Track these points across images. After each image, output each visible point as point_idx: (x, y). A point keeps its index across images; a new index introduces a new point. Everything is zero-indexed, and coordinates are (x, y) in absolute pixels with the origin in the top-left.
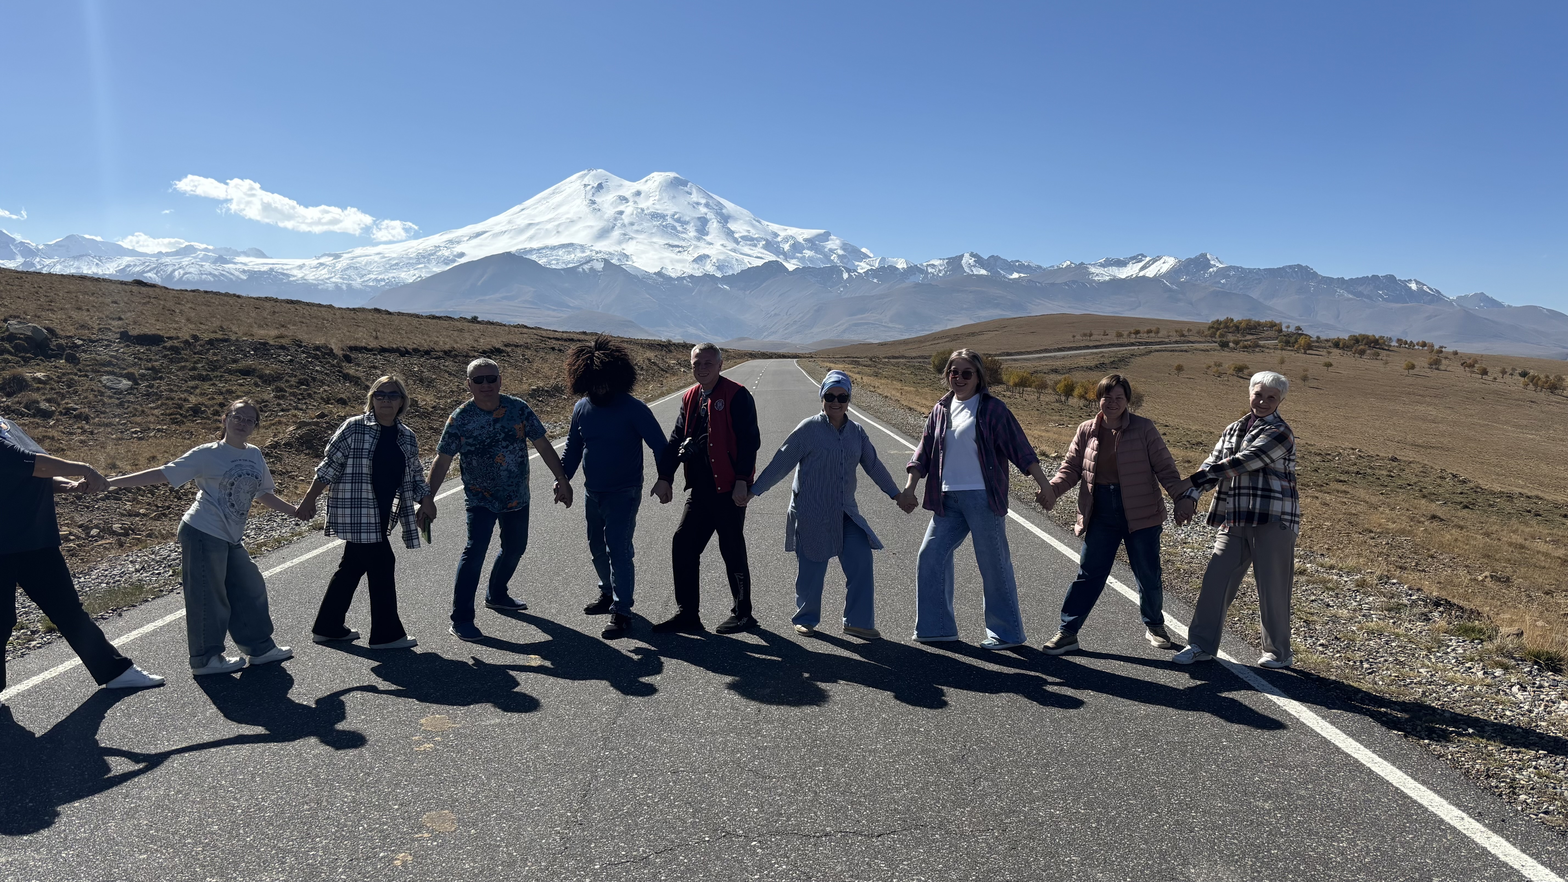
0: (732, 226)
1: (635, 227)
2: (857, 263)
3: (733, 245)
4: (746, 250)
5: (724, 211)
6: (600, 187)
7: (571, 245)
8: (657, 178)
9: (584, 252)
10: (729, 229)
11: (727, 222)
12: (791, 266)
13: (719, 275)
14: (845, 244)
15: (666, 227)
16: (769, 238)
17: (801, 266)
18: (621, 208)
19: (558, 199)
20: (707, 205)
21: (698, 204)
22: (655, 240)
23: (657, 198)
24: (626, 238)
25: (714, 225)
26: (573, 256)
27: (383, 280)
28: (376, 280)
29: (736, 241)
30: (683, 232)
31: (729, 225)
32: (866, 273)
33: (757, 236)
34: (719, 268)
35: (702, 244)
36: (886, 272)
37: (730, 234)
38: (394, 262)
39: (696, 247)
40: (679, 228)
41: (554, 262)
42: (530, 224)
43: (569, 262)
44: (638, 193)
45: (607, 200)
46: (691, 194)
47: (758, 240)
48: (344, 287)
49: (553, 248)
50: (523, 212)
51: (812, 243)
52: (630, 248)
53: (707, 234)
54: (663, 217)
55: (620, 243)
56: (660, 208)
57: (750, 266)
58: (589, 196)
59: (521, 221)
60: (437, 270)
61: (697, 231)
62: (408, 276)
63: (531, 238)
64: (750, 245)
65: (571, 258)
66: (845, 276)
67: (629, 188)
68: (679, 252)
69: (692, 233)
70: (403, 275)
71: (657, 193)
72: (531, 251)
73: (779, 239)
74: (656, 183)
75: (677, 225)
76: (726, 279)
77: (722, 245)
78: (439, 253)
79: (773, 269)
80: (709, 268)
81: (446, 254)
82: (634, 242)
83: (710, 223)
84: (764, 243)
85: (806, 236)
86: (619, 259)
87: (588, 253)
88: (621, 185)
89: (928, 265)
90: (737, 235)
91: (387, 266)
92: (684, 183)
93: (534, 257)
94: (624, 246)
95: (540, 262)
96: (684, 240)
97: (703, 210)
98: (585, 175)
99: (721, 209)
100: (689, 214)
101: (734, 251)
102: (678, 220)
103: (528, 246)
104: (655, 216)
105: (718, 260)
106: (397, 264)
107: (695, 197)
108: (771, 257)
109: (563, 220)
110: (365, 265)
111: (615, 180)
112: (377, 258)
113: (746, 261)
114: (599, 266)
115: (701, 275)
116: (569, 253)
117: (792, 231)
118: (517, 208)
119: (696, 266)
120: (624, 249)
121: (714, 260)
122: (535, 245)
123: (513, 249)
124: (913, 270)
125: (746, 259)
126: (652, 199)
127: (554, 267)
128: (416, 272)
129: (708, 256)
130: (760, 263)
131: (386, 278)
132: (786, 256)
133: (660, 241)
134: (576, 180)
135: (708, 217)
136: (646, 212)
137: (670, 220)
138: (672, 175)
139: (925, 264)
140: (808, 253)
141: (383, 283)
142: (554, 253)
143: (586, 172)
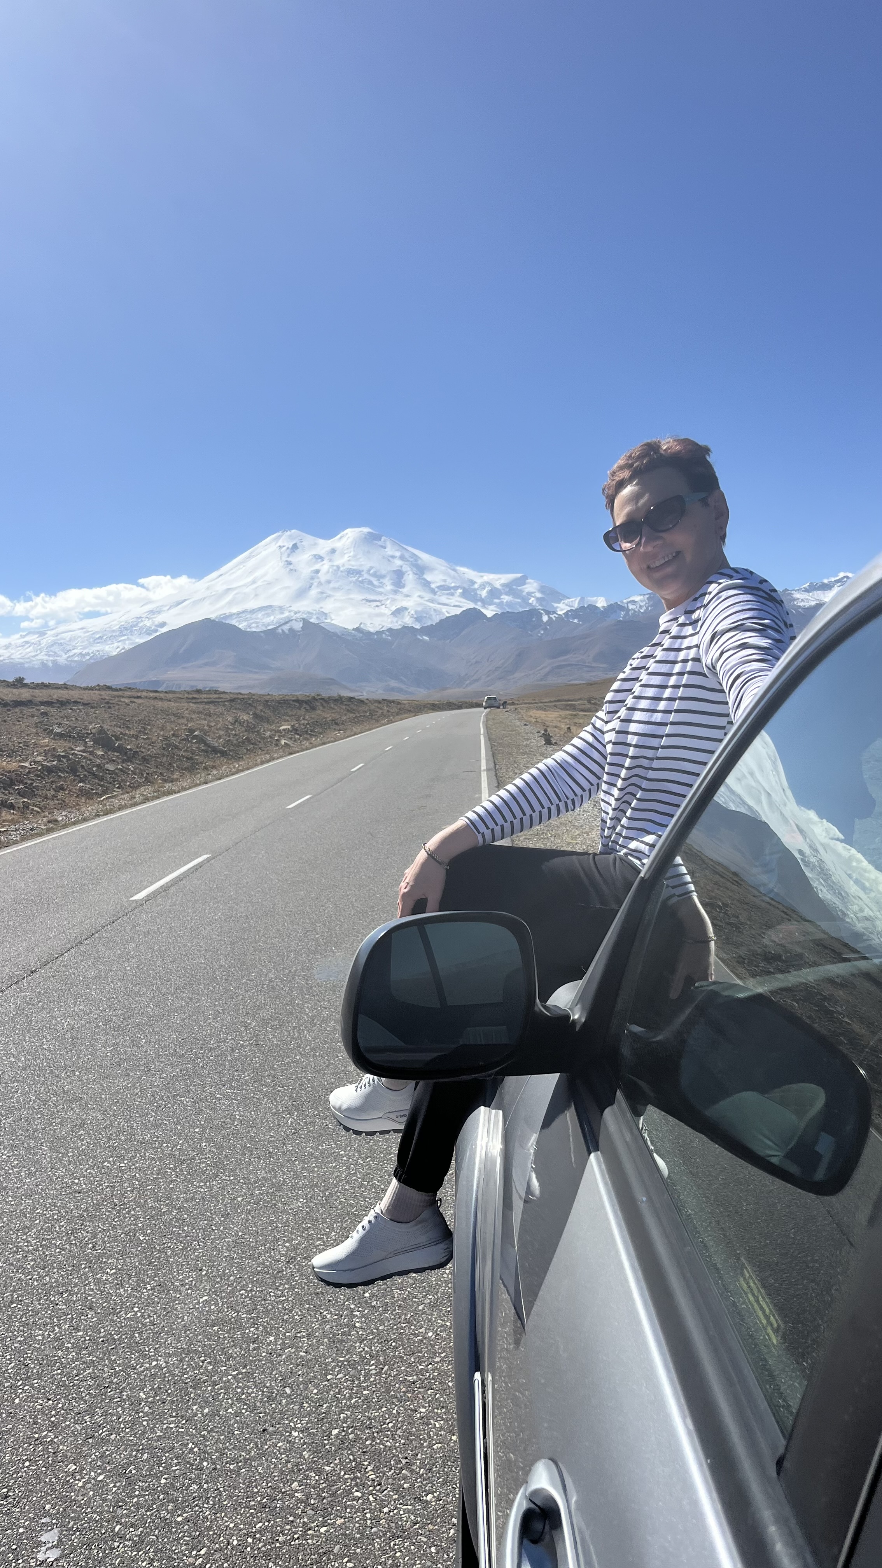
0: (428, 577)
1: (331, 585)
2: (556, 605)
3: (428, 596)
4: (444, 599)
5: (419, 562)
6: (295, 547)
7: (270, 606)
8: (350, 534)
9: (283, 613)
10: (425, 580)
11: (423, 573)
12: (489, 612)
13: (418, 626)
14: (542, 587)
15: (362, 582)
16: (466, 586)
17: (499, 611)
18: (317, 567)
19: (253, 561)
20: (402, 558)
21: (393, 557)
22: (352, 596)
23: (352, 554)
24: (323, 596)
25: (410, 578)
26: (272, 618)
27: (88, 654)
28: (81, 654)
29: (433, 592)
30: (379, 587)
31: (425, 576)
32: (566, 614)
33: (453, 585)
34: (418, 619)
35: (399, 597)
36: (587, 612)
37: (426, 584)
38: (98, 636)
39: (394, 600)
40: (376, 583)
41: (254, 625)
42: (229, 589)
43: (269, 624)
44: (333, 551)
45: (302, 559)
46: (385, 548)
47: (456, 588)
48: (50, 664)
49: (253, 611)
50: (220, 578)
51: (511, 588)
52: (328, 606)
53: (403, 587)
54: (359, 572)
55: (318, 600)
56: (354, 565)
57: (448, 615)
58: (284, 558)
59: (220, 587)
60: (140, 640)
61: (393, 584)
62: (113, 649)
63: (231, 603)
64: (448, 594)
65: (270, 621)
66: (545, 618)
67: (324, 546)
68: (377, 606)
69: (389, 587)
70: (107, 648)
71: (352, 549)
72: (231, 616)
73: (476, 586)
74: (350, 540)
75: (372, 579)
76: (425, 630)
77: (419, 596)
78: (141, 624)
79: (472, 617)
80: (408, 621)
81: (148, 625)
82: (332, 599)
83: (405, 577)
84: (460, 591)
85: (503, 581)
86: (318, 618)
87: (286, 614)
88: (315, 544)
89: (628, 602)
90: (433, 586)
91: (91, 640)
92: (378, 538)
93: (234, 622)
94: (321, 605)
95: (240, 626)
96: (381, 593)
97: (398, 562)
98: (280, 537)
99: (416, 561)
100: (384, 569)
101: (432, 601)
102: (375, 575)
103: (227, 611)
104: (350, 572)
105: (416, 612)
106: (100, 638)
107: (390, 550)
108: (469, 605)
109: (259, 583)
110: (70, 641)
111: (309, 539)
112: (79, 633)
113: (444, 610)
114: (298, 626)
115: (400, 627)
116: (268, 615)
117: (488, 577)
118: (214, 575)
119: (395, 619)
120: (322, 608)
121: (413, 612)
122: (235, 610)
123: (213, 616)
124: (613, 608)
125: (444, 609)
126: (346, 556)
127: (254, 630)
128: (120, 644)
129: (406, 609)
130: (458, 611)
131: (90, 652)
132: (485, 603)
133: (357, 596)
134: (271, 542)
135: (404, 569)
136: (342, 569)
137: (366, 576)
138: (366, 530)
139: (625, 601)
140: (506, 598)
141: (88, 657)
142: (254, 616)
143: (280, 533)
